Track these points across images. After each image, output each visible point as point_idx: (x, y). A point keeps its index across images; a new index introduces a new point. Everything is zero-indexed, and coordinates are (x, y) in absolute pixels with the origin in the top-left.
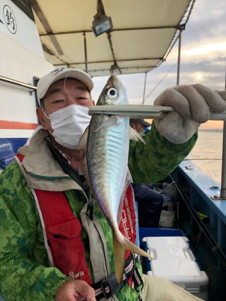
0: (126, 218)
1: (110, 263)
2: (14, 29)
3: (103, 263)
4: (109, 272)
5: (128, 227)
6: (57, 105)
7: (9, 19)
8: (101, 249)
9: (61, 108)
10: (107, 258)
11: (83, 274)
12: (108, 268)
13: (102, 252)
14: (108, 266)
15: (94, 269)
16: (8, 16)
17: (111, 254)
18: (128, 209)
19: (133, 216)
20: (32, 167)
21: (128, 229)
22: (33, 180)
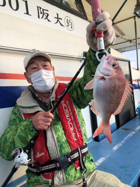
0: (73, 127)
1: (60, 150)
2: (72, 28)
3: (55, 149)
4: (59, 156)
5: (74, 132)
6: (33, 70)
7: (68, 23)
8: (53, 141)
9: (36, 71)
10: (57, 147)
11: (44, 154)
12: (58, 153)
13: (54, 143)
14: (58, 151)
15: (50, 152)
16: (68, 22)
17: (60, 145)
18: (74, 122)
19: (78, 126)
20: (21, 103)
21: (75, 133)
22: (21, 109)
